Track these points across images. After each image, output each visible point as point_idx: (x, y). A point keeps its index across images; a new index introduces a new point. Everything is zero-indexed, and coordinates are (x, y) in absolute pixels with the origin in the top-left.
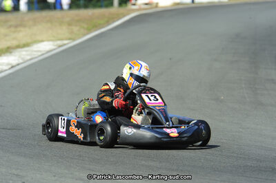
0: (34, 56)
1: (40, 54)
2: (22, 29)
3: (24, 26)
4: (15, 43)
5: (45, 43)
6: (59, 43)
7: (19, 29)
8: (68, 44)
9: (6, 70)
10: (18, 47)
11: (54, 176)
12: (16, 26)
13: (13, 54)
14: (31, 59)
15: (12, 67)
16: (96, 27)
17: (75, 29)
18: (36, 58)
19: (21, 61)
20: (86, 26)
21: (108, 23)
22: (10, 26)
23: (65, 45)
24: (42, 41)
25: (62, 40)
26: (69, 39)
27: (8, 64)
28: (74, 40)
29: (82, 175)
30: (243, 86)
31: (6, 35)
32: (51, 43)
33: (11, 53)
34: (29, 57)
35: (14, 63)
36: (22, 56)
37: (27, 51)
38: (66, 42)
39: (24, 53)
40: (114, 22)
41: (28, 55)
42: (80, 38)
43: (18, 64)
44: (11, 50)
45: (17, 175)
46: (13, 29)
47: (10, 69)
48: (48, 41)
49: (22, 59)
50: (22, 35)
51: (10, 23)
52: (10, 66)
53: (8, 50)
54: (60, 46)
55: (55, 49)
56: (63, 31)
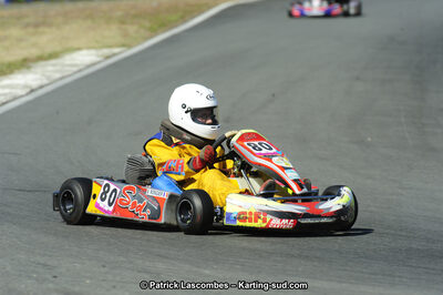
0: (66, 73)
1: (75, 69)
2: (46, 30)
3: (50, 25)
4: (35, 52)
5: (84, 52)
6: (106, 51)
7: (41, 29)
8: (120, 53)
9: (22, 96)
10: (40, 58)
11: (104, 266)
12: (37, 25)
13: (33, 70)
14: (61, 79)
15: (32, 91)
16: (165, 26)
17: (132, 29)
18: (70, 76)
19: (45, 81)
20: (147, 24)
21: (184, 19)
22: (27, 25)
23: (114, 55)
24: (79, 49)
25: (110, 47)
26: (123, 45)
27: (25, 86)
28: (129, 46)
29: (147, 263)
30: (403, 120)
31: (20, 40)
32: (93, 52)
33: (29, 68)
34: (58, 75)
35: (35, 84)
36: (48, 74)
37: (54, 65)
38: (116, 50)
39: (50, 68)
40: (193, 17)
41: (57, 71)
42: (139, 44)
43: (41, 87)
44: (31, 64)
45: (45, 265)
46: (31, 30)
47: (27, 94)
48: (88, 48)
49: (48, 78)
50: (46, 40)
51: (26, 20)
52: (28, 90)
53: (24, 64)
54: (108, 57)
55: (99, 62)
56: (113, 32)
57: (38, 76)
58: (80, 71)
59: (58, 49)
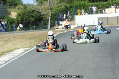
2: (9, 42)
4: (6, 50)
5: (20, 49)
6: (26, 49)
8: (30, 49)
10: (8, 52)
13: (6, 55)
14: (14, 58)
15: (6, 62)
20: (37, 40)
22: (4, 41)
25: (28, 47)
26: (30, 47)
27: (4, 61)
31: (3, 46)
32: (22, 49)
36: (10, 57)
41: (12, 56)
43: (8, 61)
50: (9, 46)
51: (4, 39)
53: (3, 54)
54: (26, 51)
55: (24, 52)
57: (7, 57)
58: (19, 55)
59: (13, 48)
